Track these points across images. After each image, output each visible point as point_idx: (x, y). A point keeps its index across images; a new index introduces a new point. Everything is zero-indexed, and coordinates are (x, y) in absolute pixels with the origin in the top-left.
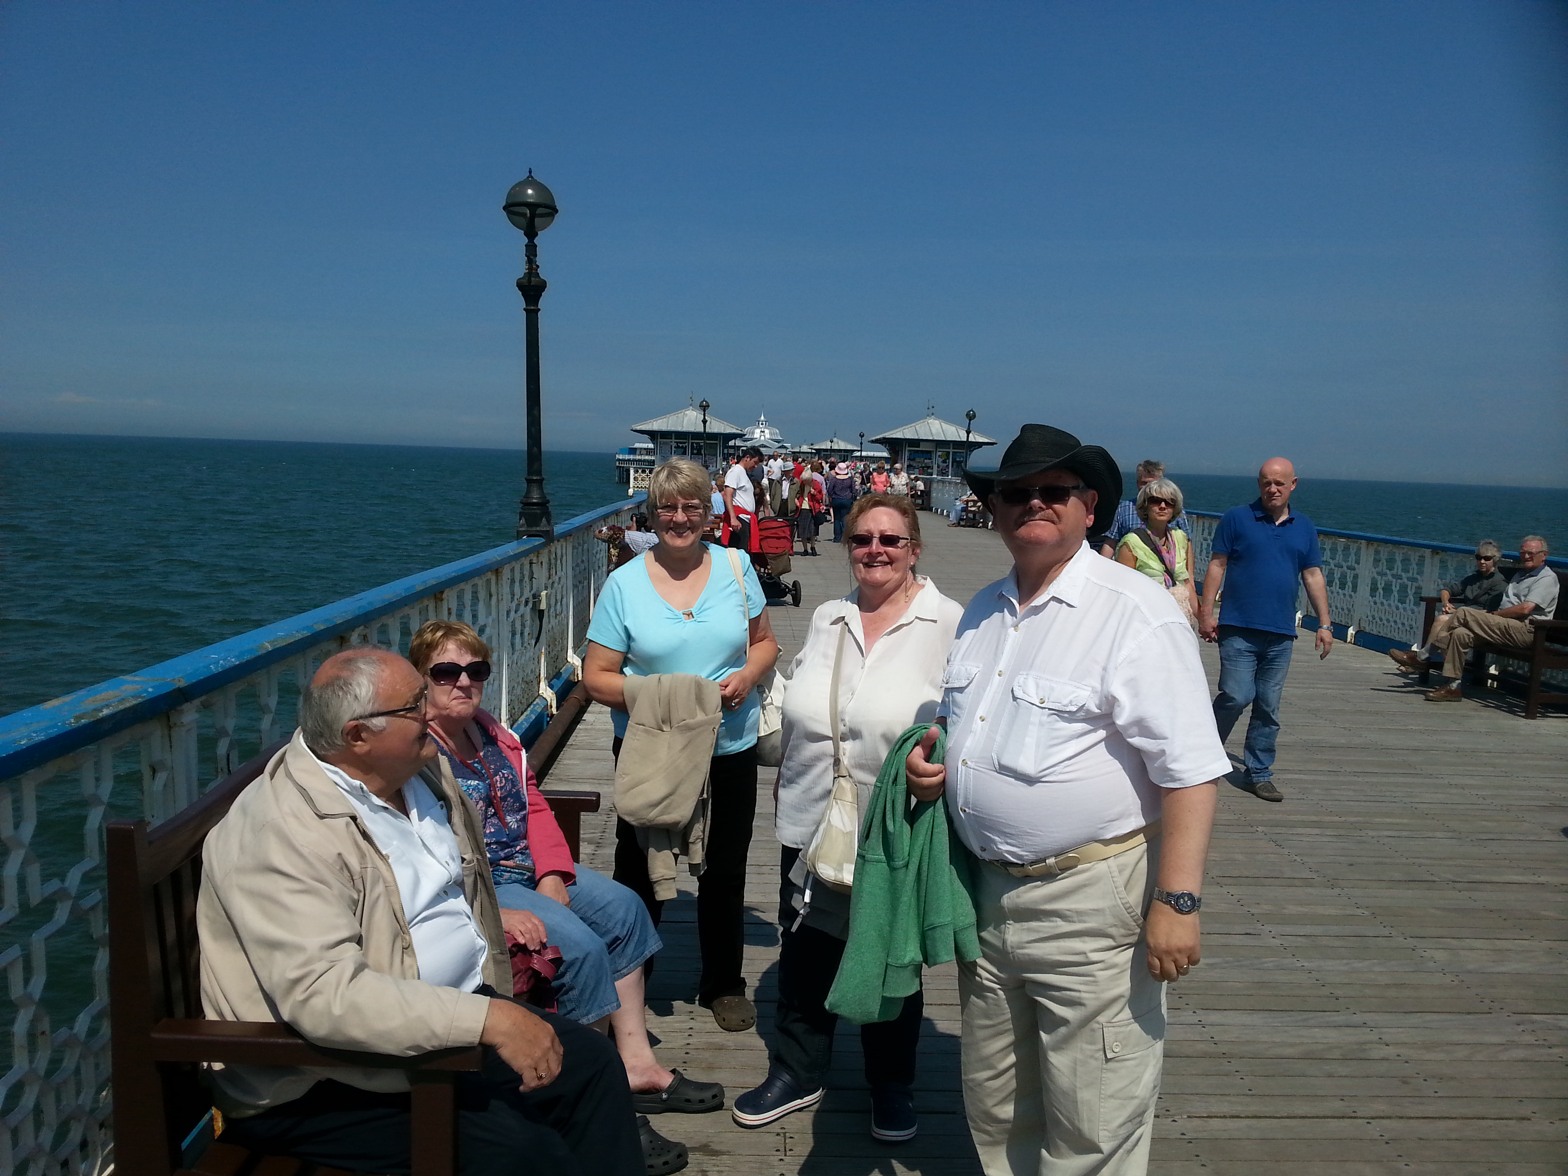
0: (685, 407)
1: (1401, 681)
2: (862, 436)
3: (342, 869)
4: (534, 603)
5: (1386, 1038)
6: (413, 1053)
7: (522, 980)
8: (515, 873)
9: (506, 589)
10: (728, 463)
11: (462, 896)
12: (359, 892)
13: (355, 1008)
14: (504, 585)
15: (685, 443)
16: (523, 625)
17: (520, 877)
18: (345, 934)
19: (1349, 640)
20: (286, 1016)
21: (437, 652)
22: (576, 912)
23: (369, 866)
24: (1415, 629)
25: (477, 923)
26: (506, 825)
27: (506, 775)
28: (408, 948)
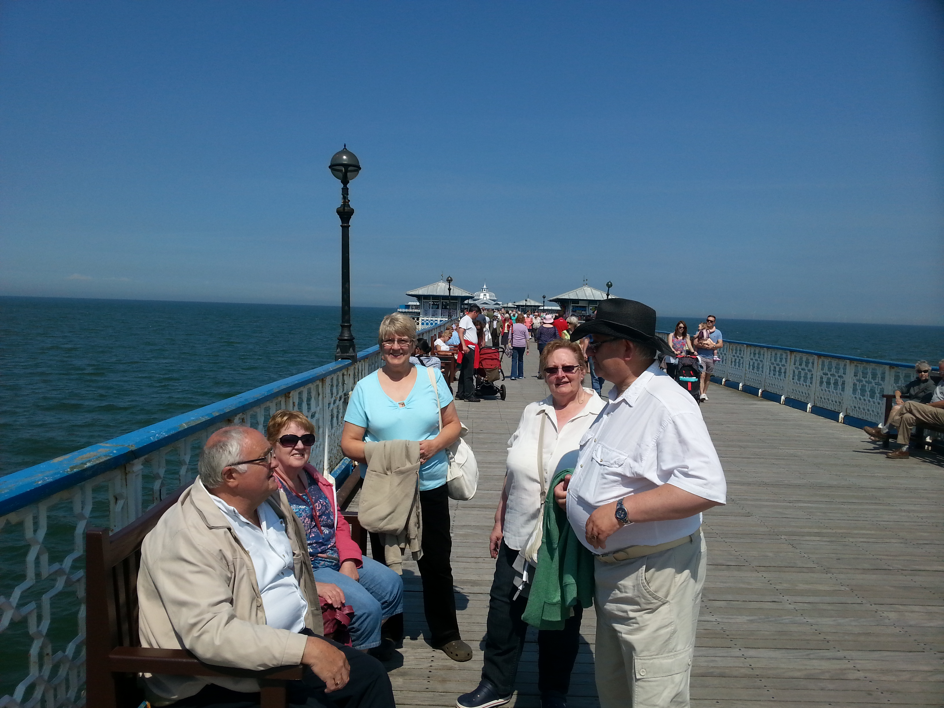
0: (438, 281)
1: (872, 446)
2: (544, 297)
3: (222, 559)
5: (858, 666)
6: (262, 669)
7: (330, 626)
8: (327, 561)
9: (328, 391)
10: (464, 313)
11: (293, 575)
12: (231, 572)
13: (228, 641)
14: (327, 388)
15: (438, 302)
16: (338, 412)
17: (330, 564)
18: (223, 597)
19: (840, 421)
20: (188, 646)
21: (284, 428)
22: (363, 585)
23: (238, 557)
24: (880, 414)
25: (302, 593)
26: (322, 531)
27: (322, 503)
28: (260, 606)
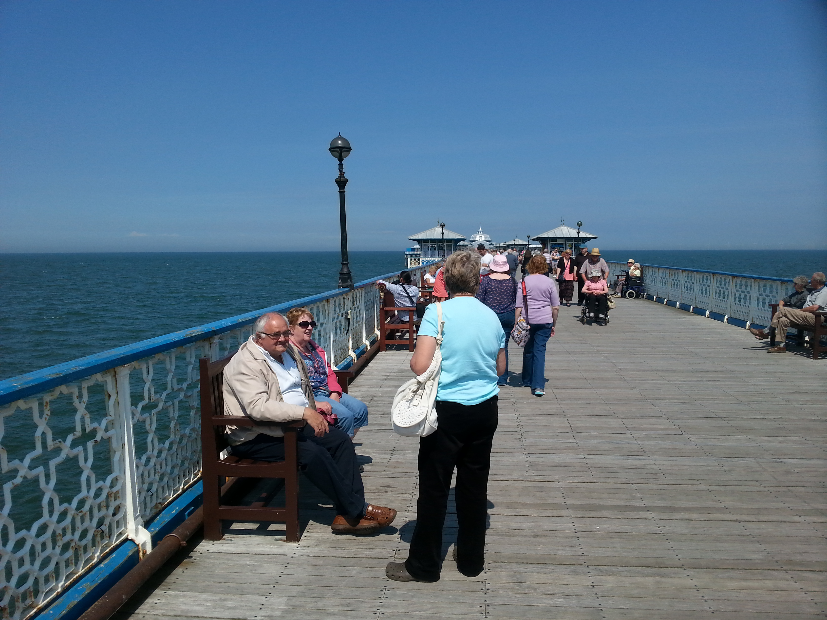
0: (435, 226)
2: (529, 237)
3: (262, 374)
4: (346, 316)
6: (284, 422)
8: (323, 392)
12: (267, 381)
13: (267, 409)
14: (331, 307)
15: (435, 244)
16: (341, 325)
17: (324, 394)
18: (263, 390)
21: (301, 318)
23: (270, 374)
25: (306, 398)
27: (319, 360)
28: (281, 399)
